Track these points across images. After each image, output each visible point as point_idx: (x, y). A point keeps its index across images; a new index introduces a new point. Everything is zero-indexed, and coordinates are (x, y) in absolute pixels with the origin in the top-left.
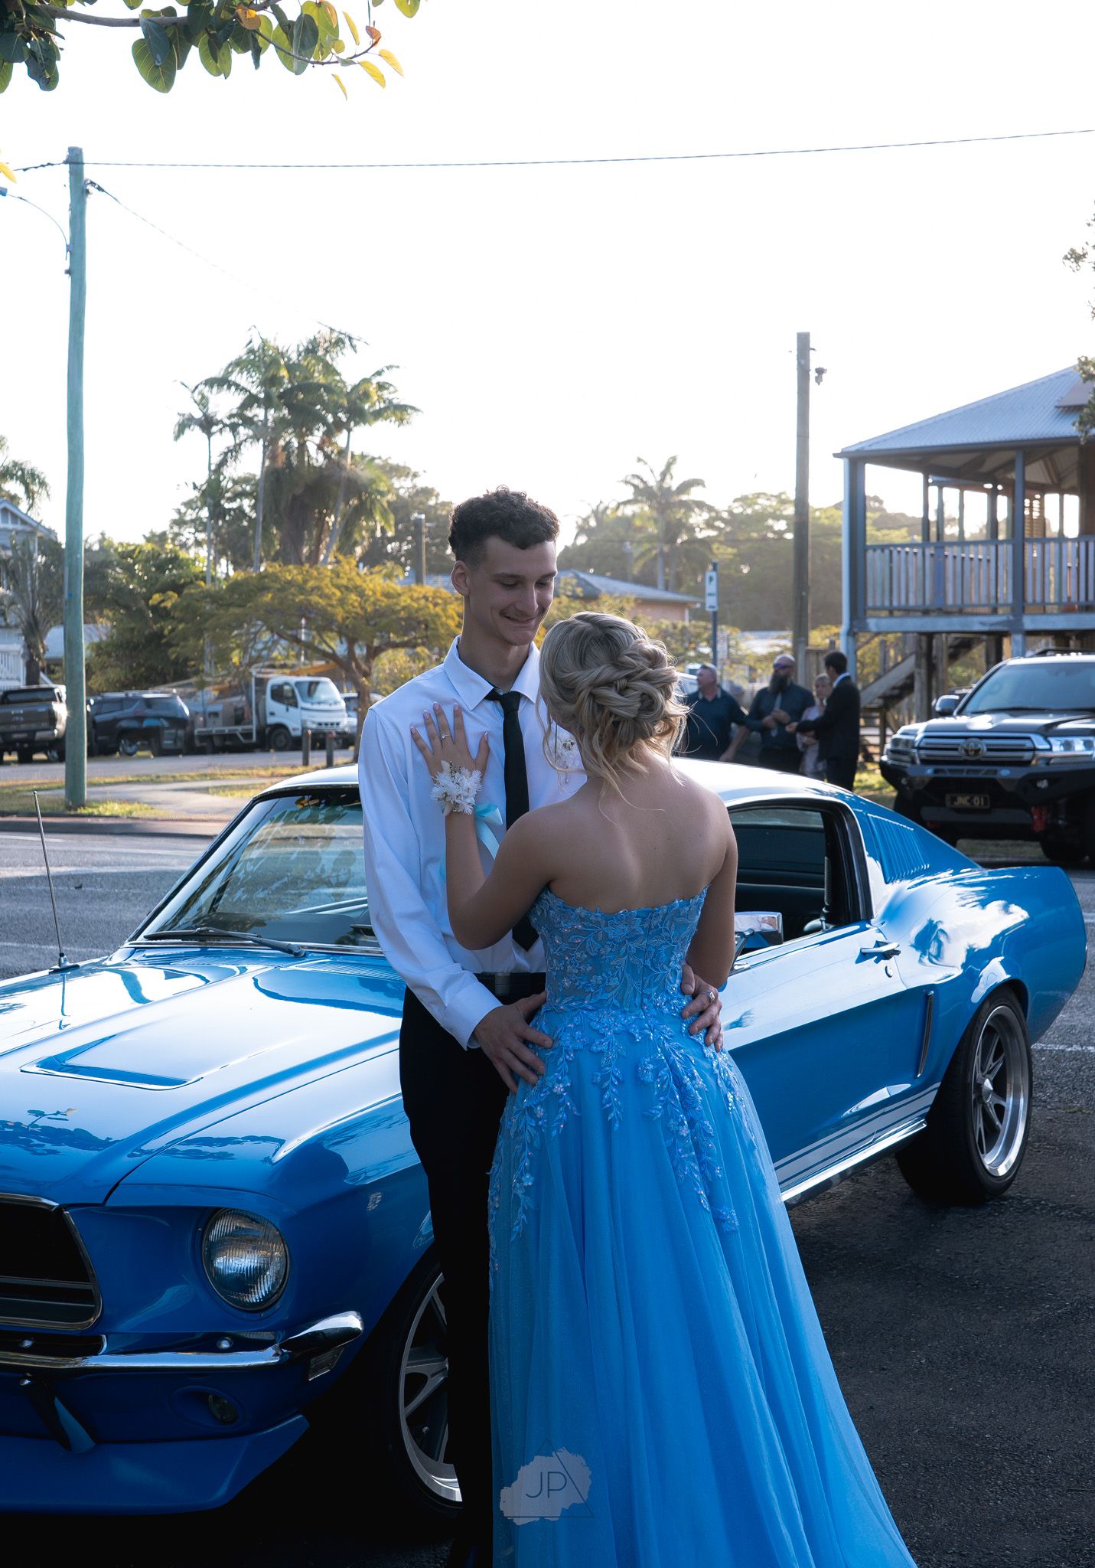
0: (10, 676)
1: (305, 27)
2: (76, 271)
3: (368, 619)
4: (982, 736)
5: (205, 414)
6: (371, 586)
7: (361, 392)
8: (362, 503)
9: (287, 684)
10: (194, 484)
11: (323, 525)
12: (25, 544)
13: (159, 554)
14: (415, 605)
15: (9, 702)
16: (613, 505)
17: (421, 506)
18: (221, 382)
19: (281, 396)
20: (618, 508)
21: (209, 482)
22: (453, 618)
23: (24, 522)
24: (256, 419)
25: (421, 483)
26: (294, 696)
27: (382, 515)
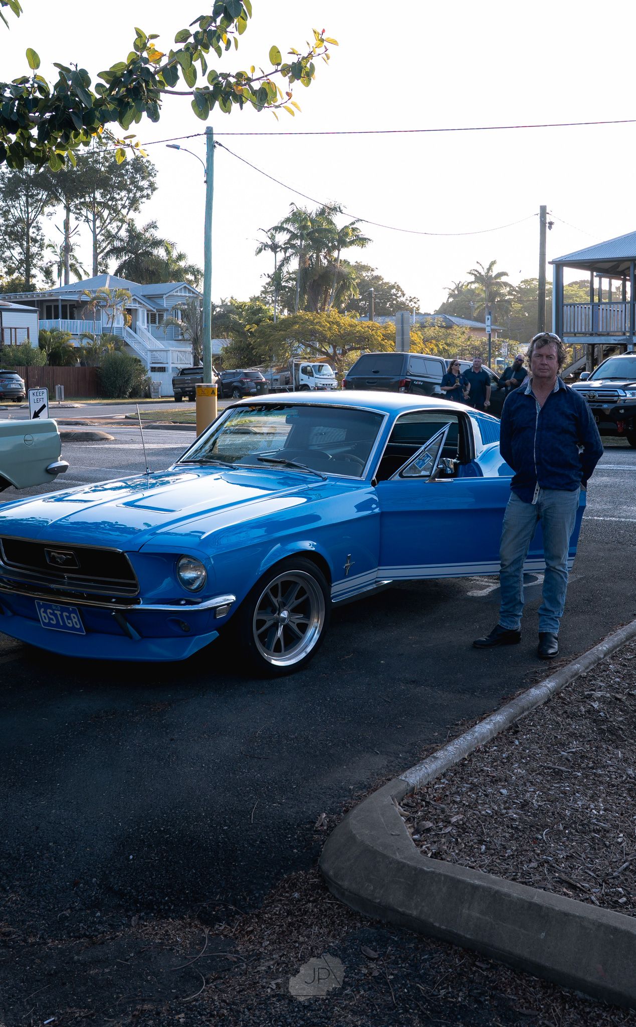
0: (187, 362)
1: (262, 92)
2: (209, 182)
3: (341, 336)
4: (596, 390)
5: (273, 244)
6: (343, 321)
7: (344, 232)
8: (345, 283)
9: (309, 366)
10: (267, 274)
11: (327, 293)
12: (193, 302)
13: (253, 307)
14: (363, 330)
15: (185, 374)
16: (465, 284)
17: (375, 284)
18: (279, 229)
19: (308, 234)
20: (468, 285)
21: (275, 274)
22: (380, 336)
23: (193, 293)
24: (296, 245)
25: (375, 273)
26: (312, 372)
27: (353, 289)
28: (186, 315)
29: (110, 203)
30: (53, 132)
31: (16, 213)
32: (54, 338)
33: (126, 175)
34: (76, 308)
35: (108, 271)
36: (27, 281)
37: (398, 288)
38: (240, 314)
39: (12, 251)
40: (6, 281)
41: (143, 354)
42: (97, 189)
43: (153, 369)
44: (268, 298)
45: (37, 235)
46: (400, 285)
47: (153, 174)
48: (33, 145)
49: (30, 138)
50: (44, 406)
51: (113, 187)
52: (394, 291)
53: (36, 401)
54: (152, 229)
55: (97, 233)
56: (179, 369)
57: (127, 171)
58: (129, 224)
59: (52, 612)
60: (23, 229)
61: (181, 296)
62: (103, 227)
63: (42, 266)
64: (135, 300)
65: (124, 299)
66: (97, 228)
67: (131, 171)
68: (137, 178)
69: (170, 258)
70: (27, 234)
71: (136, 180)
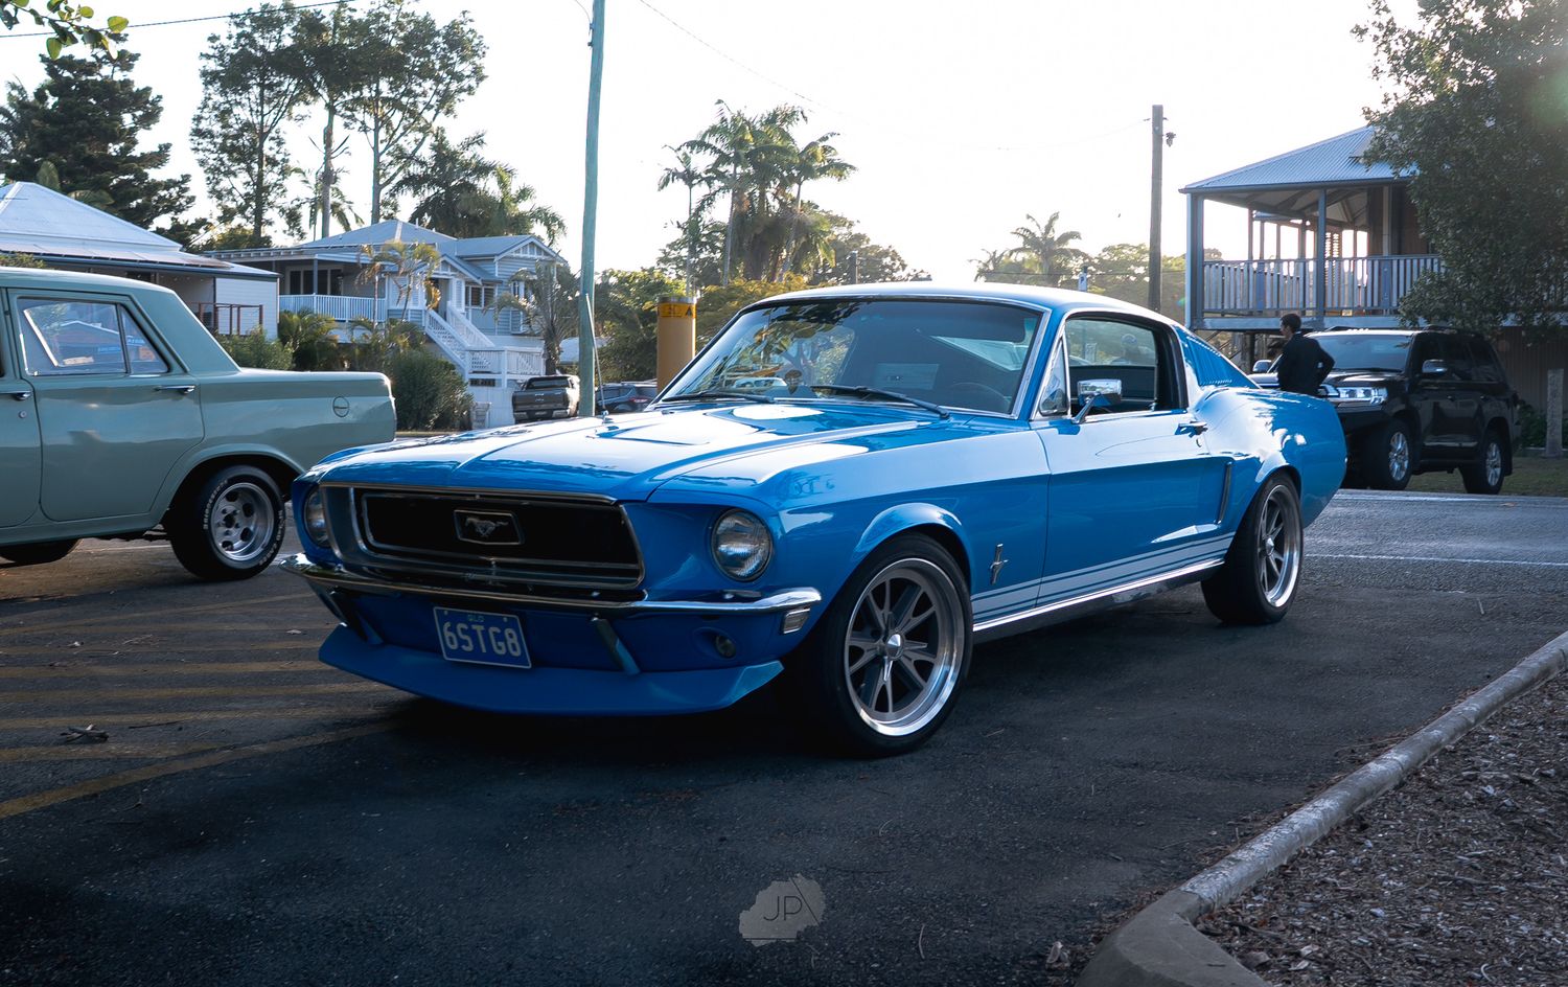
0: (533, 371)
2: (596, 44)
5: (687, 170)
7: (810, 152)
8: (809, 241)
10: (677, 223)
11: (778, 258)
12: (547, 269)
13: (649, 280)
15: (533, 388)
16: (1007, 253)
17: (855, 248)
18: (699, 145)
19: (747, 156)
20: (1011, 255)
21: (690, 222)
23: (546, 254)
24: (726, 173)
25: (855, 230)
27: (825, 250)
28: (533, 287)
29: (404, 100)
31: (242, 114)
32: (305, 326)
33: (434, 53)
34: (343, 275)
35: (398, 216)
36: (257, 230)
37: (895, 256)
38: (626, 291)
39: (232, 178)
40: (219, 232)
41: (456, 357)
42: (384, 75)
43: (474, 382)
44: (670, 270)
45: (278, 152)
46: (897, 251)
47: (480, 53)
51: (411, 73)
52: (887, 261)
54: (476, 146)
55: (380, 150)
56: (519, 384)
57: (435, 46)
58: (437, 137)
59: (466, 627)
60: (253, 142)
61: (524, 258)
62: (391, 141)
63: (284, 206)
64: (444, 262)
65: (426, 260)
66: (382, 142)
67: (442, 46)
68: (452, 58)
69: (506, 194)
70: (260, 151)
71: (451, 62)
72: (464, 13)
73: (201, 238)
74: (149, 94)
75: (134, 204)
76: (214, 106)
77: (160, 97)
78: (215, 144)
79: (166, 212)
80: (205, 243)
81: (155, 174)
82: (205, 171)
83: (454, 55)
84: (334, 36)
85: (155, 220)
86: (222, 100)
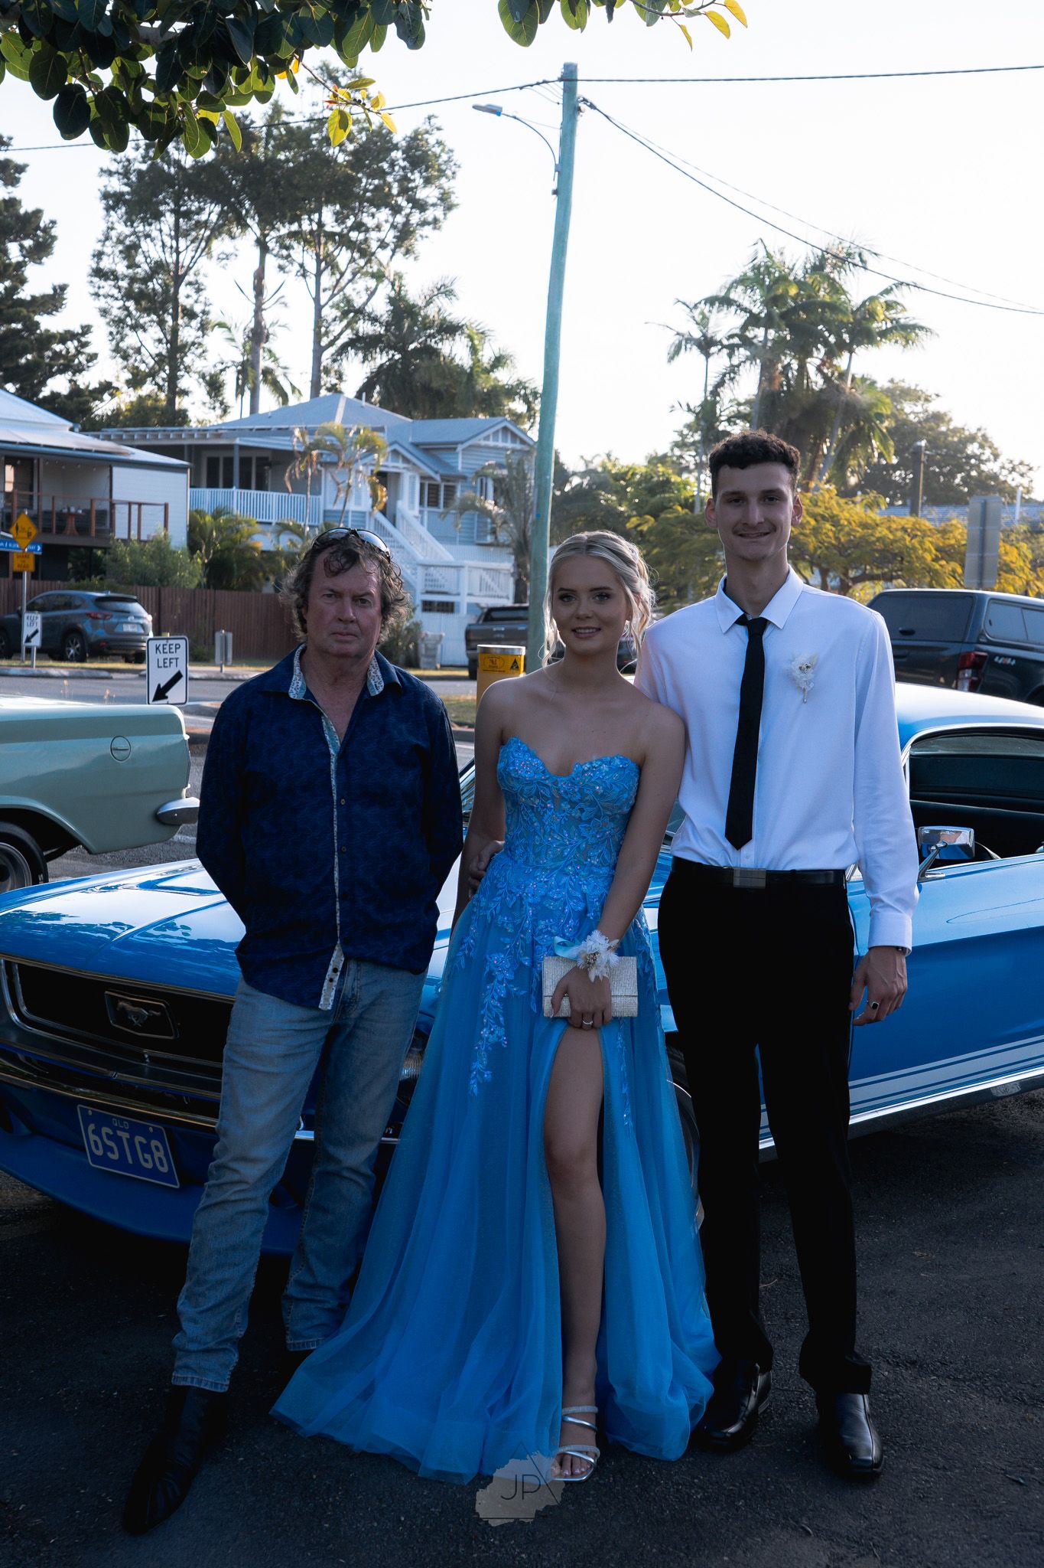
0: (500, 593)
2: (563, 192)
3: (841, 549)
5: (704, 335)
6: (847, 515)
7: (866, 312)
8: (860, 429)
10: (688, 405)
11: (818, 452)
12: (520, 463)
13: (652, 477)
14: (891, 537)
15: (493, 619)
17: (930, 433)
18: (721, 301)
19: (783, 316)
21: (704, 403)
22: (930, 552)
23: (523, 442)
24: (755, 341)
25: (932, 407)
27: (881, 441)
28: (503, 491)
29: (353, 235)
30: (189, 67)
31: (152, 251)
32: (219, 529)
33: (390, 173)
34: (270, 465)
35: (343, 386)
36: (171, 401)
37: (985, 442)
38: (621, 493)
39: (140, 332)
40: (128, 400)
41: (409, 572)
42: (327, 203)
43: (428, 606)
44: (686, 458)
45: (196, 302)
46: (989, 435)
47: (449, 173)
48: (148, 96)
49: (142, 78)
50: (178, 677)
51: (362, 199)
52: (972, 448)
53: (161, 664)
54: (442, 298)
55: (322, 302)
56: (482, 608)
57: (393, 163)
58: (393, 284)
59: (111, 1133)
60: (165, 286)
61: (496, 448)
62: (337, 288)
63: (204, 370)
64: (395, 452)
65: (372, 450)
66: (324, 290)
67: (403, 163)
68: (414, 180)
69: (477, 362)
70: (175, 300)
71: (412, 185)
72: (429, 118)
73: (104, 407)
74: (39, 218)
75: (23, 361)
76: (118, 239)
77: (53, 222)
78: (119, 288)
79: (61, 371)
80: (110, 413)
81: (47, 323)
82: (108, 324)
83: (417, 175)
84: (266, 148)
85: (50, 382)
86: (128, 231)
